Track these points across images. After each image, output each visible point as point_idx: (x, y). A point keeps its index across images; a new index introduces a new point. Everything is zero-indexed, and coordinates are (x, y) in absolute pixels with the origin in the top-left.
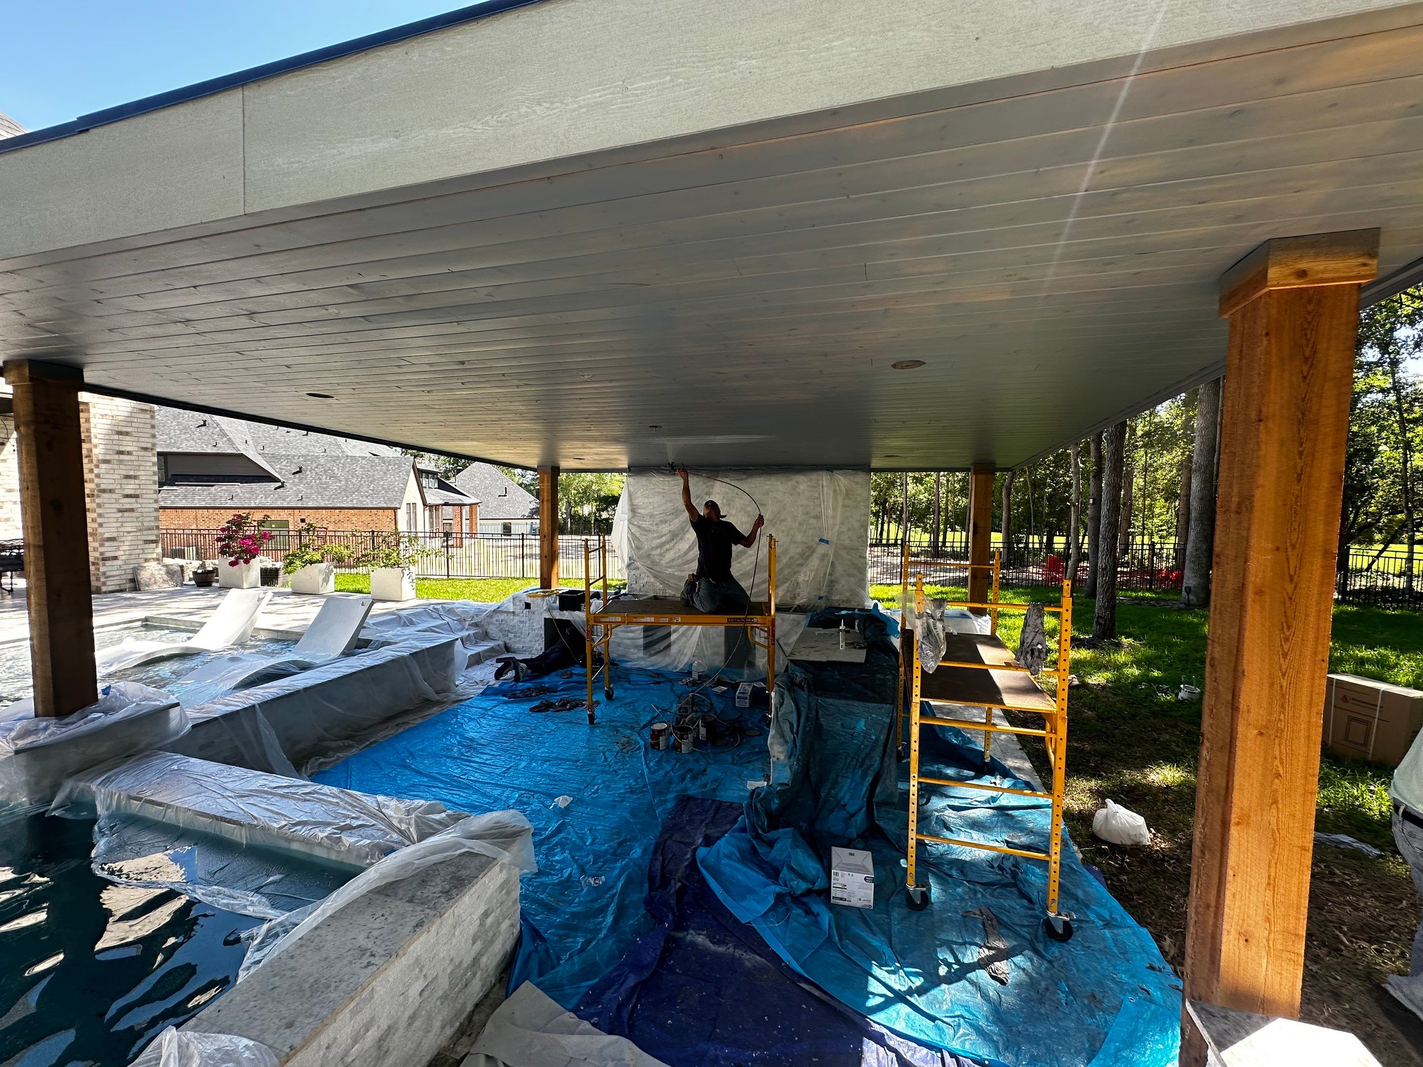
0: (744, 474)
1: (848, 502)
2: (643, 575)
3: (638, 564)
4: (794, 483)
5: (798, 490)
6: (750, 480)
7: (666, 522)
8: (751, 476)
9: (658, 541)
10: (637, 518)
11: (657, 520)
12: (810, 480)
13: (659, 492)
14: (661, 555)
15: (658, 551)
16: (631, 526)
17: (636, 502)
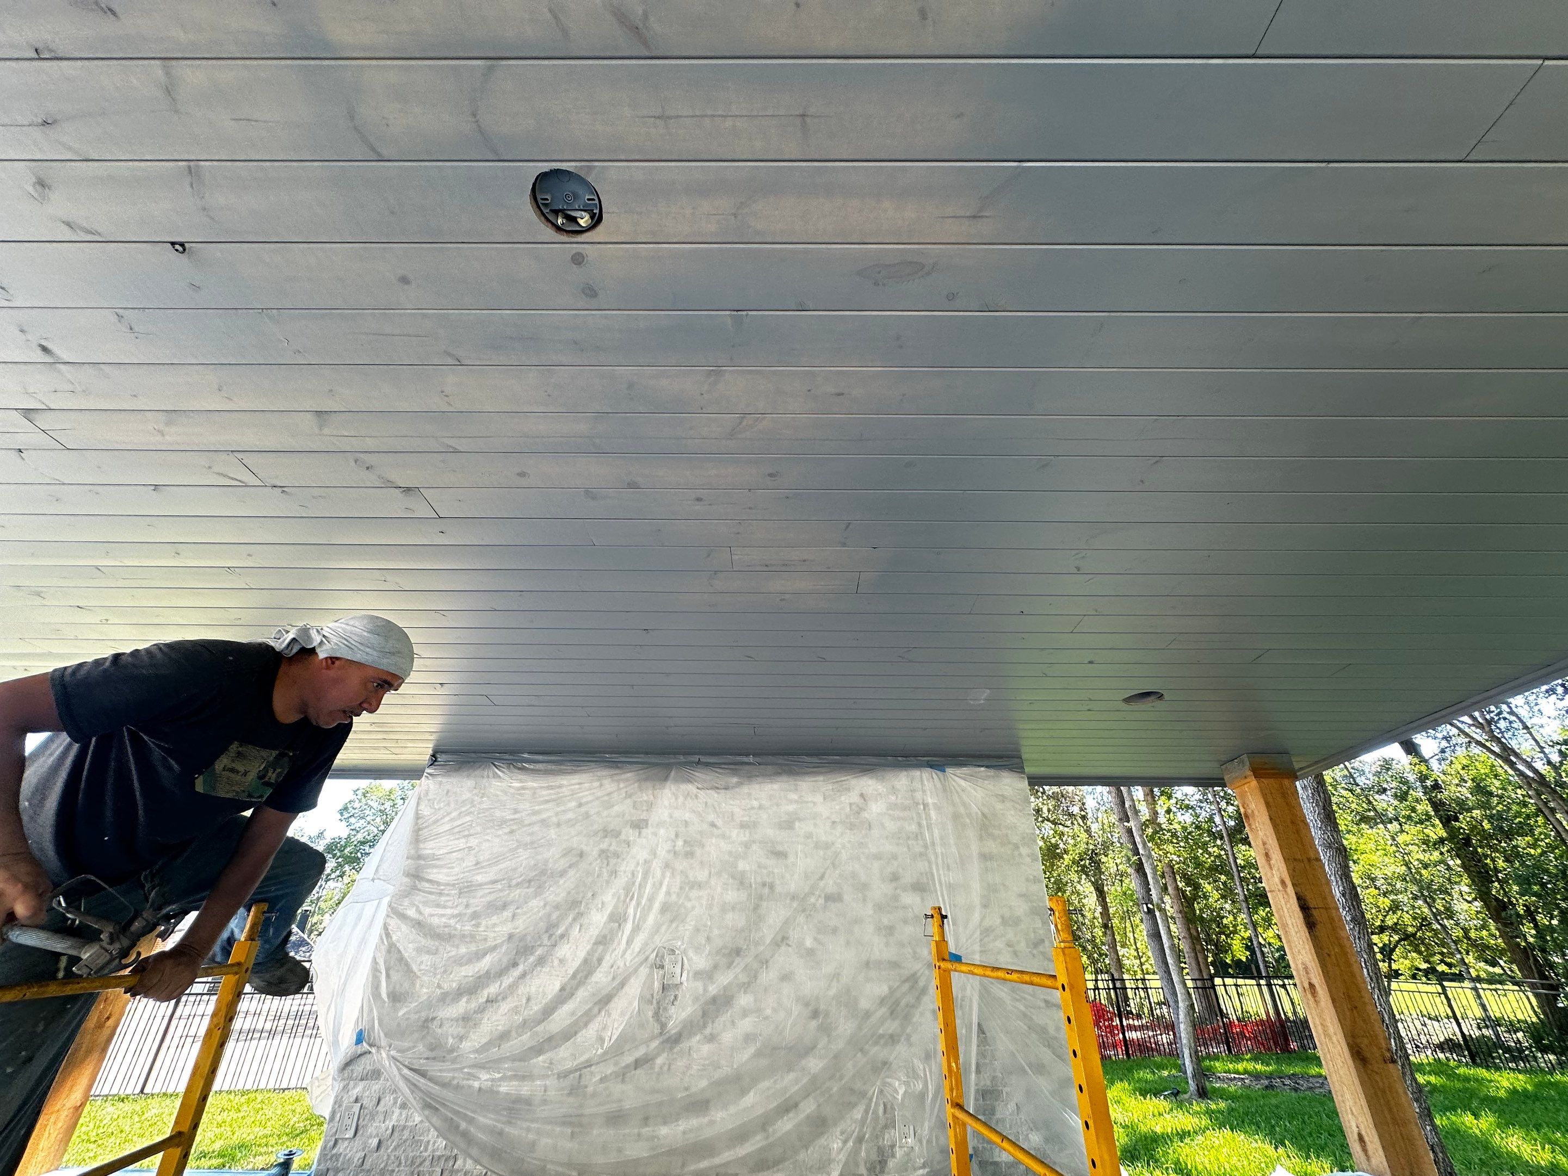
0: (735, 773)
1: (992, 846)
2: (388, 1100)
3: (382, 1058)
4: (854, 797)
5: (865, 814)
6: (745, 789)
7: (504, 907)
8: (750, 777)
9: (469, 971)
10: (418, 898)
11: (478, 901)
12: (894, 791)
13: (503, 822)
14: (466, 1019)
15: (462, 1006)
16: (394, 923)
17: (428, 848)
